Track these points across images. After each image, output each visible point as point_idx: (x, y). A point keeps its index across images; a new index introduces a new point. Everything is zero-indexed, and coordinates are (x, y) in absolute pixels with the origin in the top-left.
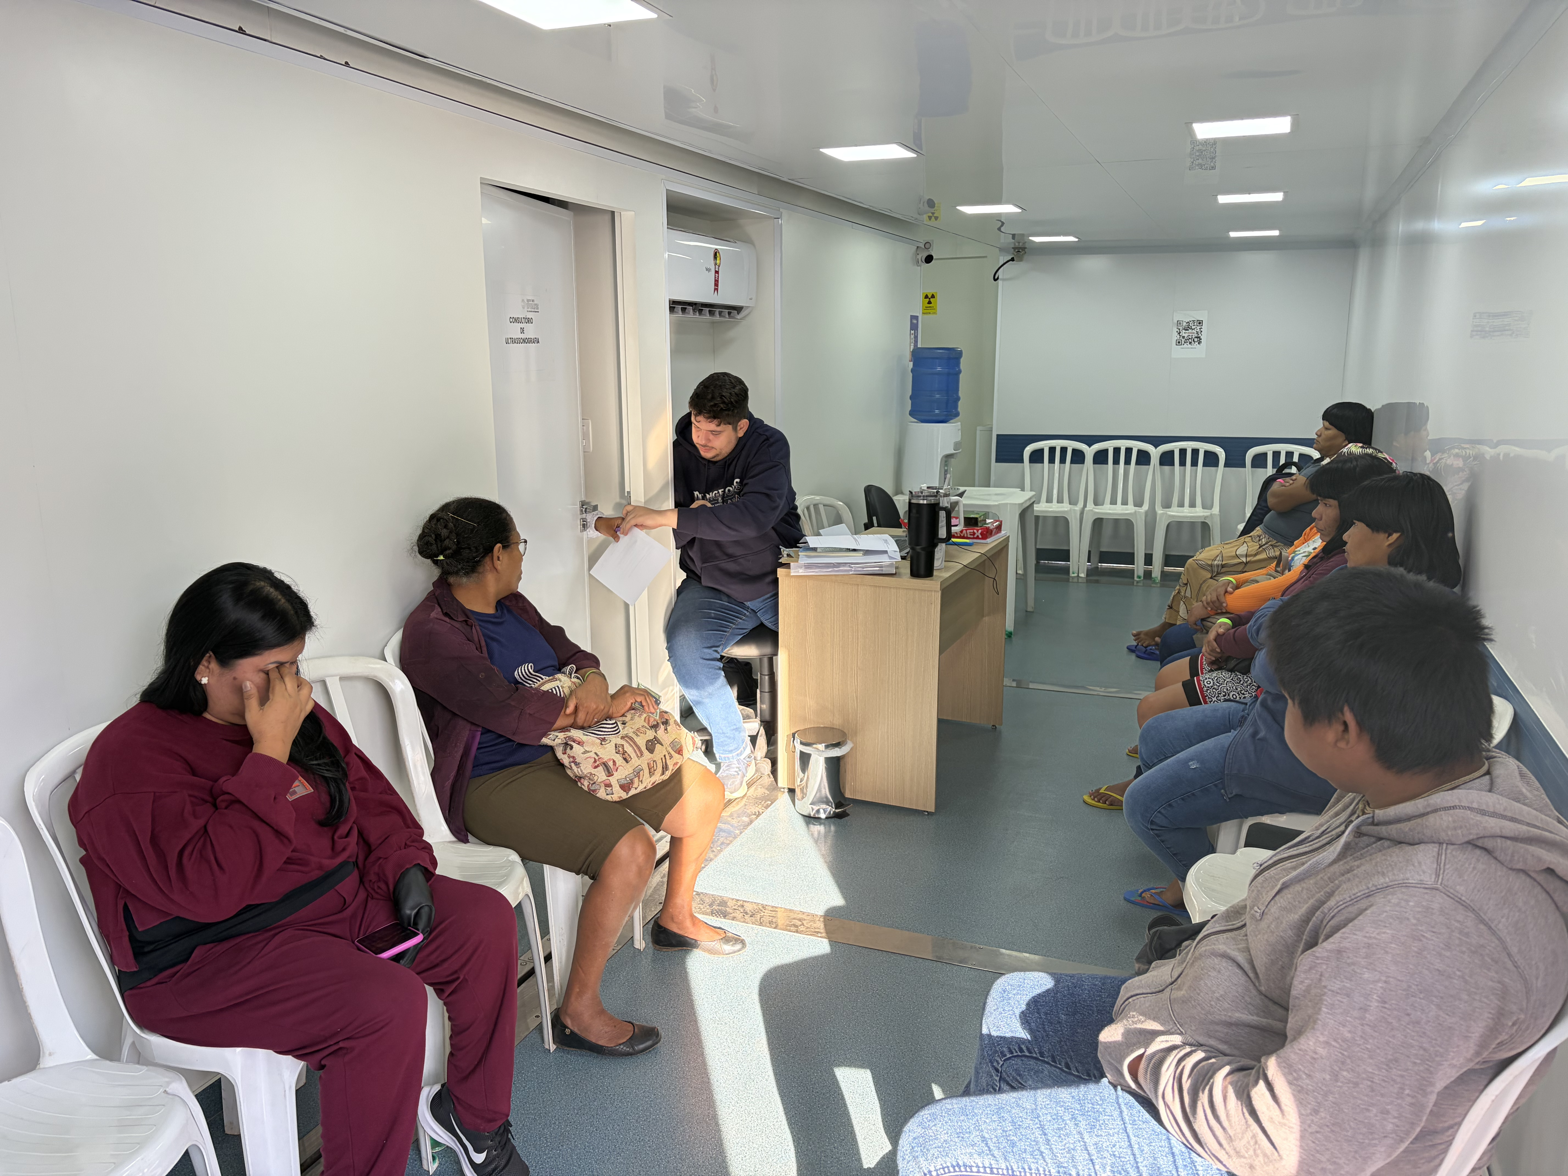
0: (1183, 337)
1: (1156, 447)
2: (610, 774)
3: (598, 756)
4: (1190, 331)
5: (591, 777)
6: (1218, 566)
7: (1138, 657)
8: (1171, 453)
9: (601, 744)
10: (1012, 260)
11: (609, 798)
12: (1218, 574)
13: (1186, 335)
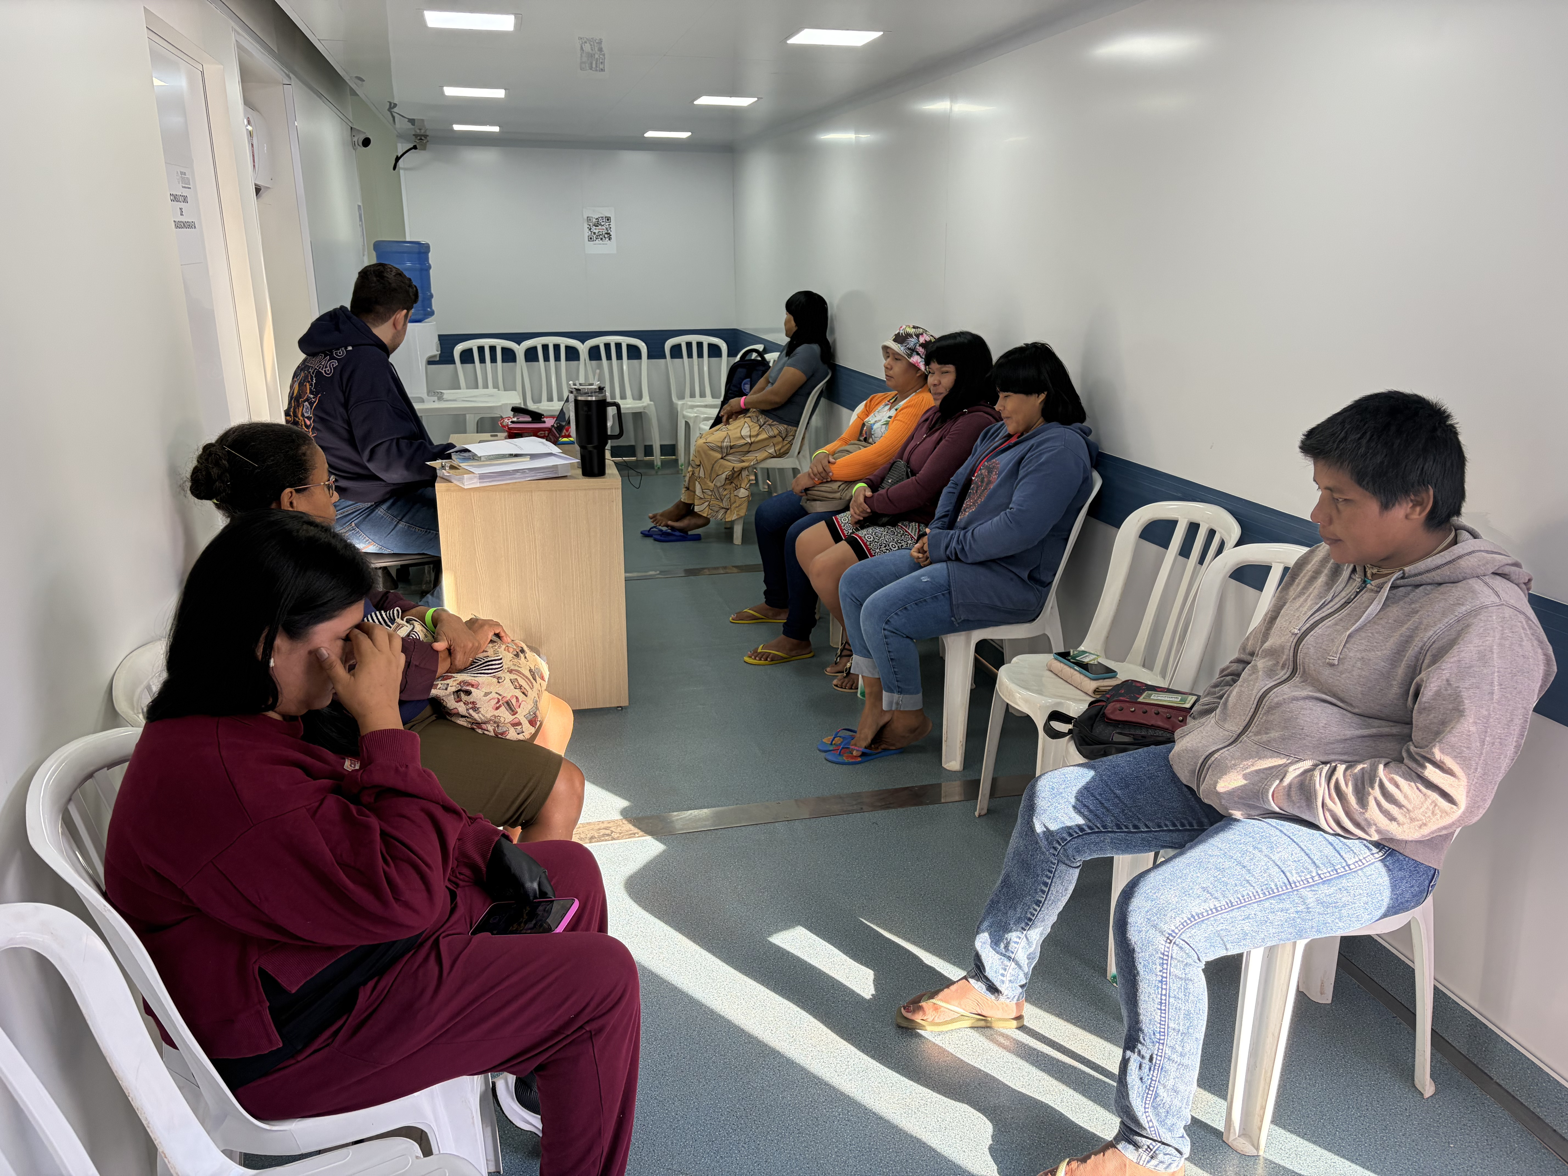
0: (595, 233)
1: (583, 343)
2: (514, 713)
3: (500, 695)
4: (600, 227)
5: (497, 720)
6: (727, 447)
7: (656, 540)
8: (597, 347)
9: (498, 682)
10: (415, 147)
11: (521, 737)
12: (727, 454)
13: (596, 231)
